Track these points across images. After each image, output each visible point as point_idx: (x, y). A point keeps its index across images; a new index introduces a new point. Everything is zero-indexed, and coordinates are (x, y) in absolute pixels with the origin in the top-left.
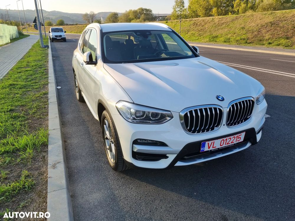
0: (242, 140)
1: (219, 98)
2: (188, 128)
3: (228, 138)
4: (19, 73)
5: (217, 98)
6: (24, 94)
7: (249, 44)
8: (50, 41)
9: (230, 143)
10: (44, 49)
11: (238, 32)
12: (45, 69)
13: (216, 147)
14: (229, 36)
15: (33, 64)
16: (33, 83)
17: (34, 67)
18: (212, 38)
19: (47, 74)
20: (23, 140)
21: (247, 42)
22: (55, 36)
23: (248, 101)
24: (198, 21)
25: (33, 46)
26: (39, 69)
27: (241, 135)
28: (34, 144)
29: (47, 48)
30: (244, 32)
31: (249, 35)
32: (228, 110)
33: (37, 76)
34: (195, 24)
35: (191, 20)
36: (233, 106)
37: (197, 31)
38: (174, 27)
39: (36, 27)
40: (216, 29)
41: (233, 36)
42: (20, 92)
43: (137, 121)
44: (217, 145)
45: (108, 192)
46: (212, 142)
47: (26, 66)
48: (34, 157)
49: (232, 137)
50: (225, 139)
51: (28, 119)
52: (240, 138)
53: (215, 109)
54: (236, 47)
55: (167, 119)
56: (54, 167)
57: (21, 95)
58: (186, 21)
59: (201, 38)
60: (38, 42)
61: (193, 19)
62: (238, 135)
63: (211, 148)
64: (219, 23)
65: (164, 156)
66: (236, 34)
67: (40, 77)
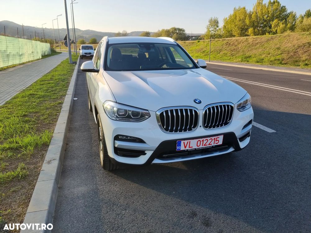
0: (221, 143)
1: (196, 101)
2: (165, 127)
3: (205, 139)
4: (42, 85)
5: (195, 101)
6: (40, 103)
7: (283, 64)
8: (80, 58)
9: (207, 145)
10: (72, 65)
11: (273, 52)
12: (67, 83)
13: (192, 147)
14: (263, 56)
15: (57, 78)
16: (52, 94)
17: (57, 80)
18: (245, 58)
19: (68, 86)
20: (28, 139)
21: (282, 62)
22: (85, 53)
23: (226, 106)
24: (231, 41)
25: (62, 62)
26: (62, 82)
27: (219, 138)
28: (37, 144)
29: (74, 64)
30: (279, 52)
31: (285, 56)
32: (204, 112)
33: (57, 88)
34: (228, 44)
35: (225, 40)
36: (209, 109)
37: (230, 51)
38: (206, 47)
39: (66, 44)
40: (250, 49)
41: (268, 57)
42: (38, 101)
43: (119, 118)
44: (194, 145)
45: (93, 187)
46: (188, 142)
47: (50, 79)
48: (34, 154)
49: (209, 139)
50: (201, 140)
51: (38, 124)
52: (218, 140)
53: (191, 111)
54: (268, 67)
55: (145, 118)
56: (49, 162)
57: (37, 103)
58: (219, 40)
59: (233, 58)
60: (68, 59)
61: (227, 39)
62: (216, 137)
63: (187, 148)
64: (253, 43)
65: (142, 153)
66: (270, 55)
67: (60, 89)
